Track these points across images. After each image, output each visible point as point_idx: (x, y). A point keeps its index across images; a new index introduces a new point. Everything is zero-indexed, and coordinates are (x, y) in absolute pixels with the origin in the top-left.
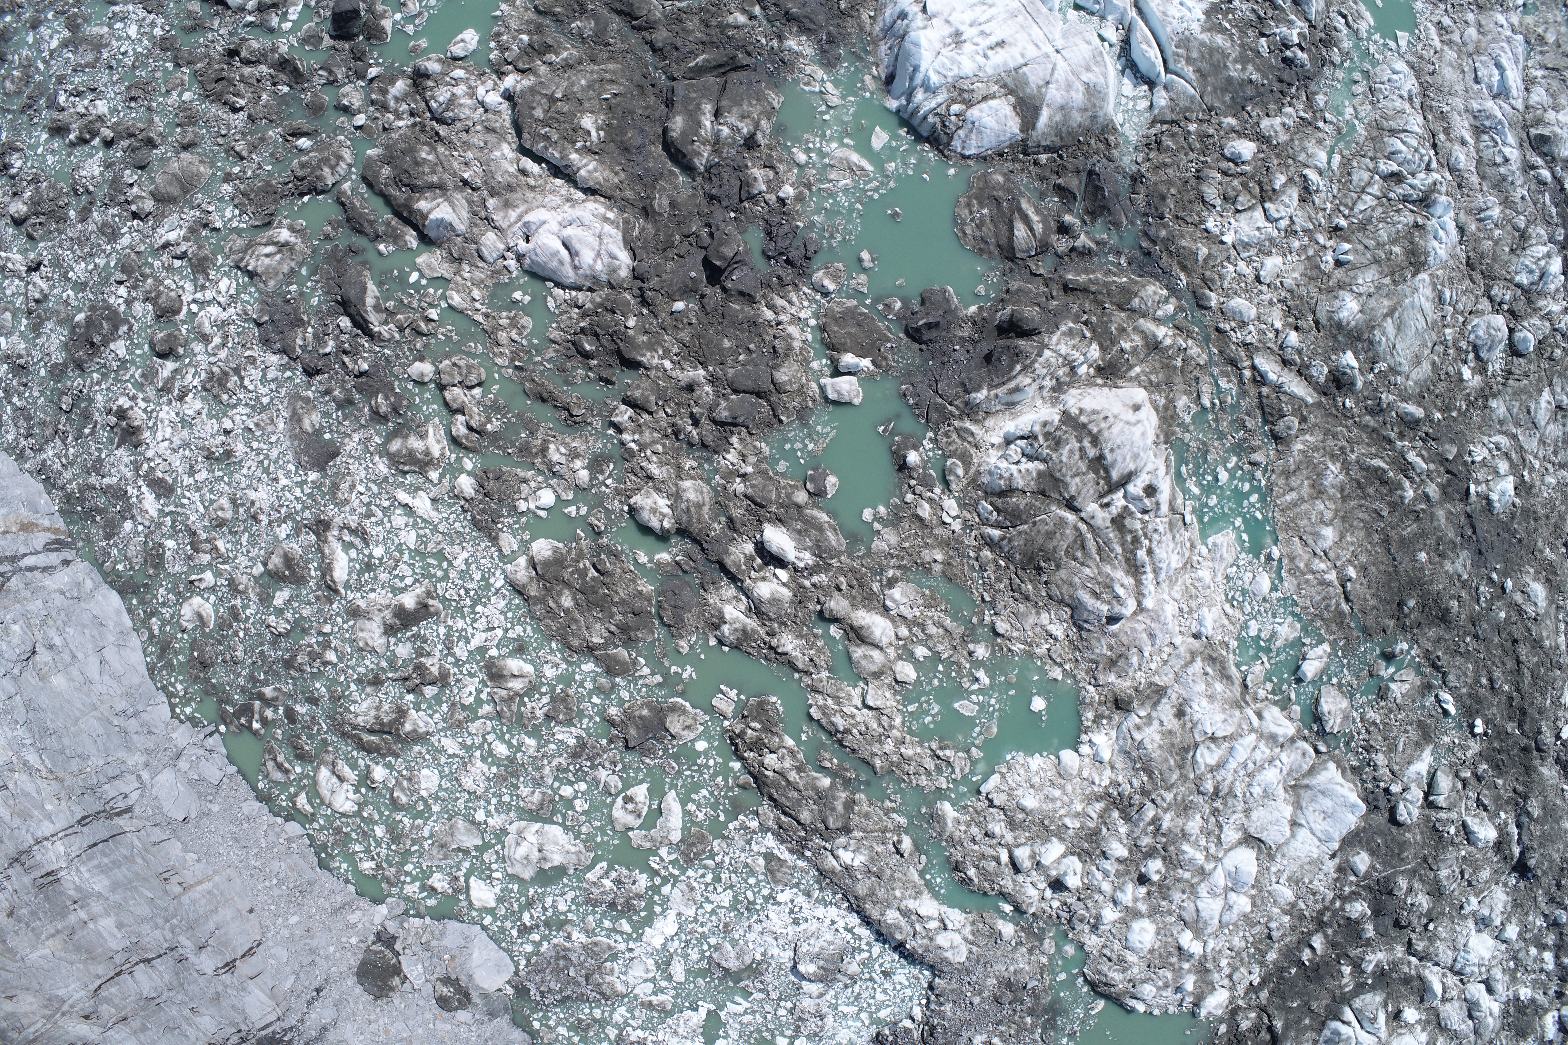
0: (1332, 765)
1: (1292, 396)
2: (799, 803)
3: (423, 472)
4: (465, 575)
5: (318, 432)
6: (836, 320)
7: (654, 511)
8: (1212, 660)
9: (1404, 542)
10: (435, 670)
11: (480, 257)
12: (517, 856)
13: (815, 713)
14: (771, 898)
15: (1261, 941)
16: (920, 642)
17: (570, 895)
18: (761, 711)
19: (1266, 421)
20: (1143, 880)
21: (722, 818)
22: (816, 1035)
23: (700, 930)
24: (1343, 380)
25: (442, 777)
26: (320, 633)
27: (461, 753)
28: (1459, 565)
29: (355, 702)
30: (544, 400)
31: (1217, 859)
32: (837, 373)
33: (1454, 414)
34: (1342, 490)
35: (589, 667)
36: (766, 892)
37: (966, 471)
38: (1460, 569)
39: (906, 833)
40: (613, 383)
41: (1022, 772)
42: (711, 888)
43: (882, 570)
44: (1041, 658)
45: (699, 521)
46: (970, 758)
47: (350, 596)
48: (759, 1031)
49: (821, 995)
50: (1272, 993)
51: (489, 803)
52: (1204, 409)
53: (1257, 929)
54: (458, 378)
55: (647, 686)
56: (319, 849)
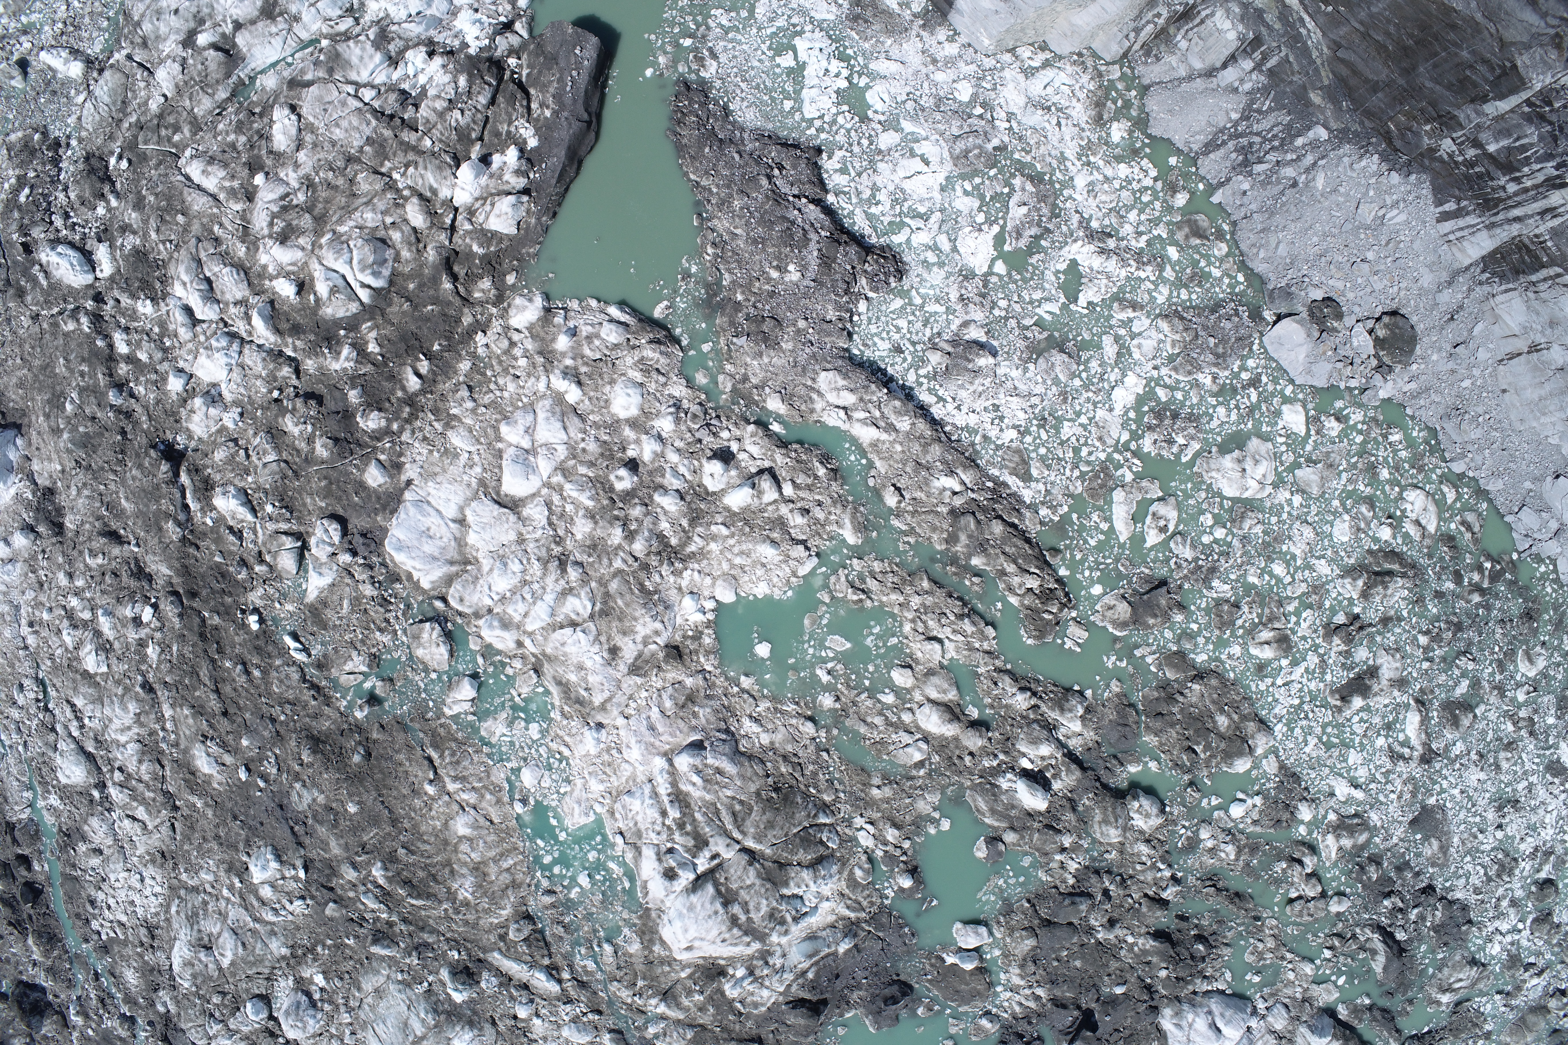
0: (425, 584)
1: (518, 960)
2: (1004, 541)
3: (1342, 817)
4: (1308, 732)
5: (1426, 839)
6: (979, 993)
7: (1148, 816)
8: (580, 702)
9: (375, 821)
10: (1336, 640)
11: (1287, 1007)
12: (1265, 463)
13: (990, 631)
14: (1023, 432)
15: (480, 384)
16: (889, 707)
17: (1215, 423)
18: (1042, 630)
19: (541, 932)
20: (633, 465)
21: (1075, 516)
22: (966, 278)
23: (1090, 394)
24: (463, 977)
25: (1331, 535)
26: (1430, 660)
27: (1314, 561)
28: (307, 798)
29: (1404, 599)
30: (1237, 894)
31: (548, 485)
32: (977, 950)
33: (329, 942)
34: (452, 872)
35: (1201, 658)
36: (1028, 439)
37: (851, 873)
38: (305, 793)
39: (890, 509)
40: (1177, 916)
41: (775, 580)
42: (1082, 441)
43: (930, 774)
44: (764, 697)
45: (1106, 809)
46: (830, 592)
47: (1405, 698)
48: (1025, 281)
49: (965, 324)
50: (458, 321)
51: (1289, 513)
52: (609, 941)
53: (487, 399)
54: (1311, 905)
55: (1148, 645)
56: (1436, 449)
